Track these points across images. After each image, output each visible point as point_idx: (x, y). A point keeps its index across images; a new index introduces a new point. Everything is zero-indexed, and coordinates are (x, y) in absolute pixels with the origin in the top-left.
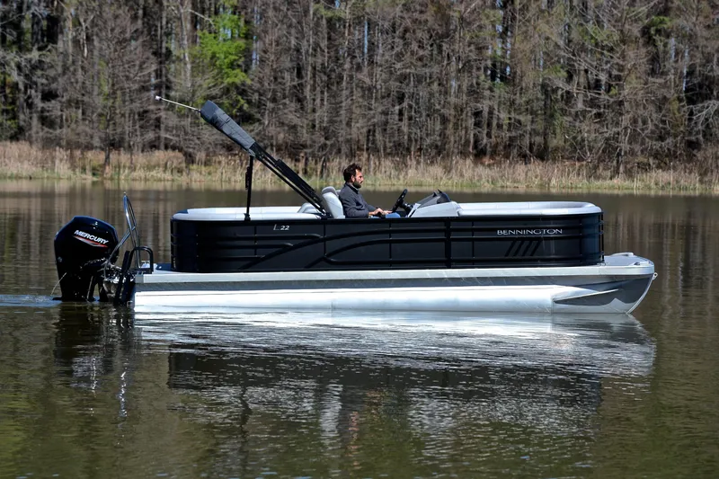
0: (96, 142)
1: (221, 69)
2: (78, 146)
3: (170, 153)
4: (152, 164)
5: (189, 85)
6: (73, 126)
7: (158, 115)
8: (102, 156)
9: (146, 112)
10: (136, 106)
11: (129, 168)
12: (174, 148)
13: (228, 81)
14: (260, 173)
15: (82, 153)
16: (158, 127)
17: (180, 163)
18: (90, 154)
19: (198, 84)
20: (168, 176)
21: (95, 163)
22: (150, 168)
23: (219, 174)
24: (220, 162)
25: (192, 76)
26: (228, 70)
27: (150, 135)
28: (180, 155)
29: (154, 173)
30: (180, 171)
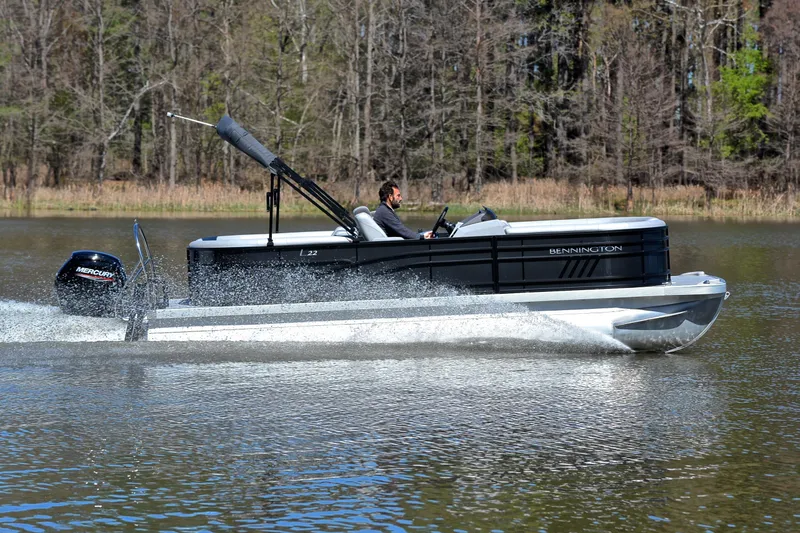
0: (620, 178)
1: (742, 104)
2: (602, 181)
3: (692, 187)
4: (675, 198)
5: (710, 119)
6: (597, 162)
7: (680, 150)
8: (624, 191)
9: (667, 147)
10: (658, 142)
11: (652, 202)
12: (695, 182)
13: (748, 115)
14: (781, 206)
15: (605, 189)
16: (680, 161)
17: (702, 197)
18: (612, 190)
19: (718, 119)
20: (689, 210)
21: (618, 199)
22: (672, 202)
23: (739, 208)
24: (741, 196)
25: (714, 111)
26: (750, 105)
27: (671, 170)
28: (702, 189)
29: (675, 207)
30: (701, 205)
